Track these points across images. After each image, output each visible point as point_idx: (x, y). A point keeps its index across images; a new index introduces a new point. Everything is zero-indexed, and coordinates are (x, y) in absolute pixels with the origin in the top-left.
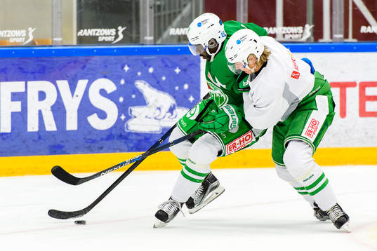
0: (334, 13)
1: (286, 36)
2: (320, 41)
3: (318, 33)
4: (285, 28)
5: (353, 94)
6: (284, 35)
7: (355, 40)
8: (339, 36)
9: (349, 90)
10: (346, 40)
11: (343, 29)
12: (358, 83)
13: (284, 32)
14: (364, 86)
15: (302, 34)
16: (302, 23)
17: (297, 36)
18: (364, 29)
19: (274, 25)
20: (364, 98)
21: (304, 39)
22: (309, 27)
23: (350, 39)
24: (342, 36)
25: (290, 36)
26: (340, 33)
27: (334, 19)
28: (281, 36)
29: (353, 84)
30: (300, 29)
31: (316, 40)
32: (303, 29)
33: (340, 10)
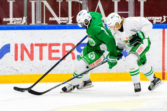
0: (37, 11)
1: (14, 22)
2: (30, 24)
3: (29, 20)
4: (14, 18)
5: (46, 49)
6: (13, 22)
7: (47, 24)
8: (39, 22)
9: (43, 47)
10: (42, 24)
11: (41, 19)
12: (48, 44)
13: (13, 20)
14: (51, 45)
15: (22, 21)
16: (22, 16)
17: (19, 22)
18: (50, 19)
19: (9, 17)
20: (51, 51)
21: (23, 23)
22: (25, 18)
23: (44, 24)
24: (40, 22)
25: (16, 22)
26: (40, 21)
27: (37, 14)
28: (12, 22)
29: (46, 45)
30: (21, 19)
31: (28, 24)
32: (22, 19)
33: (40, 10)
